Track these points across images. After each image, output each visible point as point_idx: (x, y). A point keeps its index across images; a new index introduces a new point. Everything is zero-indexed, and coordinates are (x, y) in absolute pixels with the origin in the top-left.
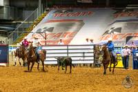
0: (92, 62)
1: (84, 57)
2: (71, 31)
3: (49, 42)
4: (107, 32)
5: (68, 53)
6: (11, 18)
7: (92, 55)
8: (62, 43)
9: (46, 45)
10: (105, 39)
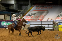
0: (52, 29)
1: (48, 26)
2: (43, 15)
3: (34, 19)
4: (58, 16)
5: (41, 25)
6: (17, 9)
7: (52, 25)
8: (39, 20)
9: (32, 21)
10: (58, 19)
